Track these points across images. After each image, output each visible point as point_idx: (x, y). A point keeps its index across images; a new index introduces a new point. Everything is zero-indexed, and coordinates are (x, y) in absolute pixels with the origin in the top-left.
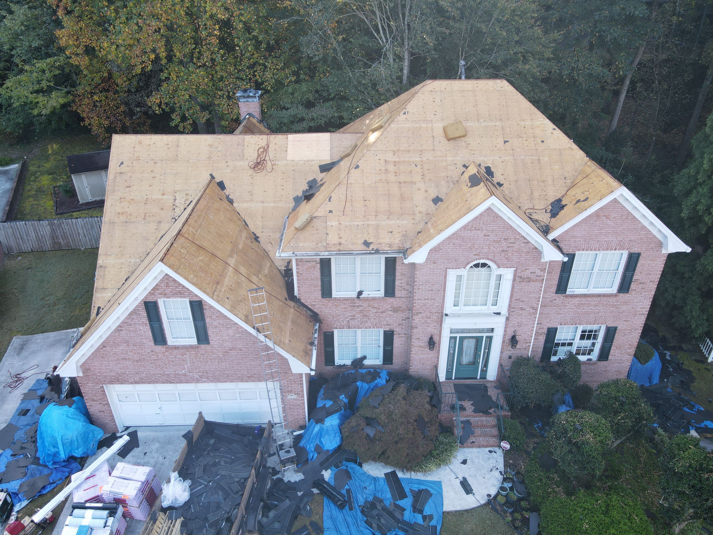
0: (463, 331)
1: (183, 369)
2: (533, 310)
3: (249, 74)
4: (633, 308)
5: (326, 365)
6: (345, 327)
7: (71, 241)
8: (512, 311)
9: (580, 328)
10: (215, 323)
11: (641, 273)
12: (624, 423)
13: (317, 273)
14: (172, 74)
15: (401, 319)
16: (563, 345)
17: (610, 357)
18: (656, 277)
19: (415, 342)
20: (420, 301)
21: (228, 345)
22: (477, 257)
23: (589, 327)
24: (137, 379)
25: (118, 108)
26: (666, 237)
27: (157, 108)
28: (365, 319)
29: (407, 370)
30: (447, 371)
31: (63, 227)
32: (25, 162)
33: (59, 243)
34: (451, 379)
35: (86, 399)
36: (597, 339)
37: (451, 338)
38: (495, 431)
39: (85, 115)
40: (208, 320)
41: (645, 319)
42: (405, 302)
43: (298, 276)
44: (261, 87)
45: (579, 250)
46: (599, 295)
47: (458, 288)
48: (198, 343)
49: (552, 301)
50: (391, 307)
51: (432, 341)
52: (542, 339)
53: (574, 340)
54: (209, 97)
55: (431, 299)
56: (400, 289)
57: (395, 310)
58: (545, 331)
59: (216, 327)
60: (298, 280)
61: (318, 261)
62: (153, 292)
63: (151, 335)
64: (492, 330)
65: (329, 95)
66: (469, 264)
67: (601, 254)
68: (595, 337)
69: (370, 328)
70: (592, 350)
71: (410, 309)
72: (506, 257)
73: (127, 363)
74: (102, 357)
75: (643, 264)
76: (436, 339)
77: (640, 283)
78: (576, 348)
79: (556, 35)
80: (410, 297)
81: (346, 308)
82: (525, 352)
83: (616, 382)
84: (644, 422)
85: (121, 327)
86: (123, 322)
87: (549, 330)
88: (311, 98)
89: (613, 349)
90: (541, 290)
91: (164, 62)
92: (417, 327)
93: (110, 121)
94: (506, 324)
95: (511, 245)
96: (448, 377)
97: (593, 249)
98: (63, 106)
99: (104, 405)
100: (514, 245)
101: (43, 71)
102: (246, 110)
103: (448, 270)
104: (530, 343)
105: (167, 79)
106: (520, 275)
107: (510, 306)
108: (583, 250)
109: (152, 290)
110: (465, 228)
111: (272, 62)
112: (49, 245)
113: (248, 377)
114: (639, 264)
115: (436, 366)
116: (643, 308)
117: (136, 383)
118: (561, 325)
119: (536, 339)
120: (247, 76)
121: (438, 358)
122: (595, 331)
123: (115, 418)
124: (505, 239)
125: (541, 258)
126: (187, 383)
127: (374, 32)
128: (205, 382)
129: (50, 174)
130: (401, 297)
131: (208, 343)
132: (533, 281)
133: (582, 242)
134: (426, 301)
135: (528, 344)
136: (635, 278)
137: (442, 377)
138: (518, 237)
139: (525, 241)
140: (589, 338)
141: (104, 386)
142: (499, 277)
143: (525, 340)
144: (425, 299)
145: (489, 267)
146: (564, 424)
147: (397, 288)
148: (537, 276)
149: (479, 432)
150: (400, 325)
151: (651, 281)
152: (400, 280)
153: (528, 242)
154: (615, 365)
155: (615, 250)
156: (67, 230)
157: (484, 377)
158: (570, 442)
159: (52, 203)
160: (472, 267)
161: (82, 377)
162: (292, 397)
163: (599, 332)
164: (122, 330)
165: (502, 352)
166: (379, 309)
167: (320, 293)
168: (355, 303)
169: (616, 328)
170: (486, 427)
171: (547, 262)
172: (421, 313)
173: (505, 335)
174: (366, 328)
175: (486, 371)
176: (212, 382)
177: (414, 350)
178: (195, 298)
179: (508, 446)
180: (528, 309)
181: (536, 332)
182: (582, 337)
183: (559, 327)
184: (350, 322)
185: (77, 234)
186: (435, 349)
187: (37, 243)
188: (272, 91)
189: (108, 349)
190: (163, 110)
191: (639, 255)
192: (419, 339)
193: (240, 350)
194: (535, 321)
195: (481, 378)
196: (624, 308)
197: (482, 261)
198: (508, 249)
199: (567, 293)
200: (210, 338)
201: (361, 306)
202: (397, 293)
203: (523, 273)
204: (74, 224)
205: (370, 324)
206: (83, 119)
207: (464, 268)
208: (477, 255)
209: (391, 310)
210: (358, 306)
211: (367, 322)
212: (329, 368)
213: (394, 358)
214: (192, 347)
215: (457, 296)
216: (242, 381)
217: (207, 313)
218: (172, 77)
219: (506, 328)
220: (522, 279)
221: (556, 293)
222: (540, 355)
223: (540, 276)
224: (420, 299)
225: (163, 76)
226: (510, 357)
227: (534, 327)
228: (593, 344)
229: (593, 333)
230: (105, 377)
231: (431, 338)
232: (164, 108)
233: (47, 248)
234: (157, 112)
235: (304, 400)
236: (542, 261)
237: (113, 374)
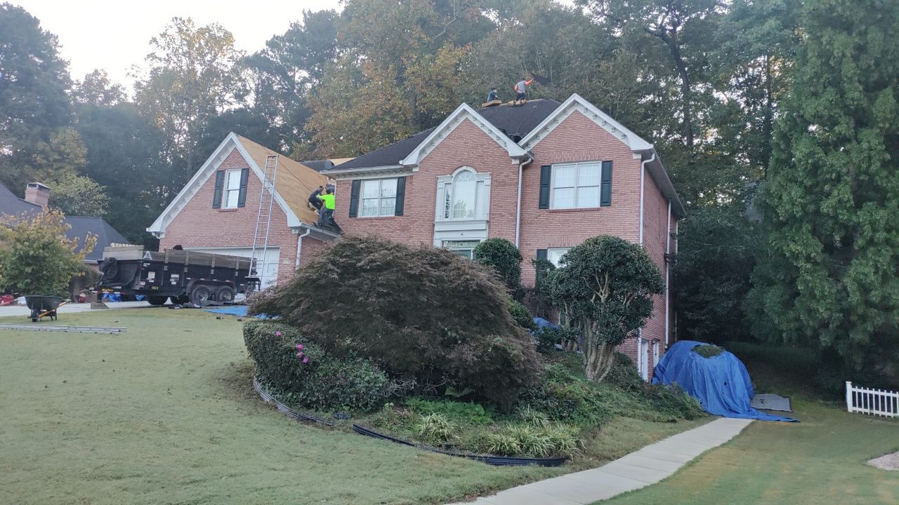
0: (452, 244)
4: (621, 224)
8: (493, 218)
10: (253, 187)
11: (618, 182)
13: (349, 194)
21: (256, 207)
26: (625, 136)
40: (249, 185)
45: (554, 161)
48: (238, 207)
49: (537, 218)
50: (399, 227)
56: (408, 207)
57: (403, 230)
58: (534, 250)
59: (252, 192)
61: (352, 183)
63: (213, 200)
66: (454, 171)
72: (483, 161)
73: (193, 225)
74: (180, 220)
75: (618, 173)
81: (365, 227)
103: (438, 177)
106: (496, 179)
107: (490, 212)
108: (557, 161)
114: (614, 173)
118: (550, 246)
124: (480, 145)
125: (511, 160)
130: (408, 216)
131: (244, 207)
133: (555, 153)
144: (419, 207)
147: (405, 207)
148: (510, 180)
151: (631, 192)
161: (163, 239)
162: (287, 262)
164: (198, 195)
166: (390, 228)
167: (349, 212)
172: (416, 221)
178: (246, 165)
180: (506, 215)
183: (548, 249)
189: (186, 212)
191: (611, 162)
196: (612, 226)
197: (465, 168)
198: (483, 153)
199: (551, 208)
200: (246, 202)
201: (377, 225)
202: (405, 212)
203: (499, 177)
207: (451, 175)
208: (459, 161)
209: (399, 230)
214: (234, 210)
217: (250, 179)
220: (499, 183)
221: (541, 208)
223: (514, 179)
236: (512, 163)
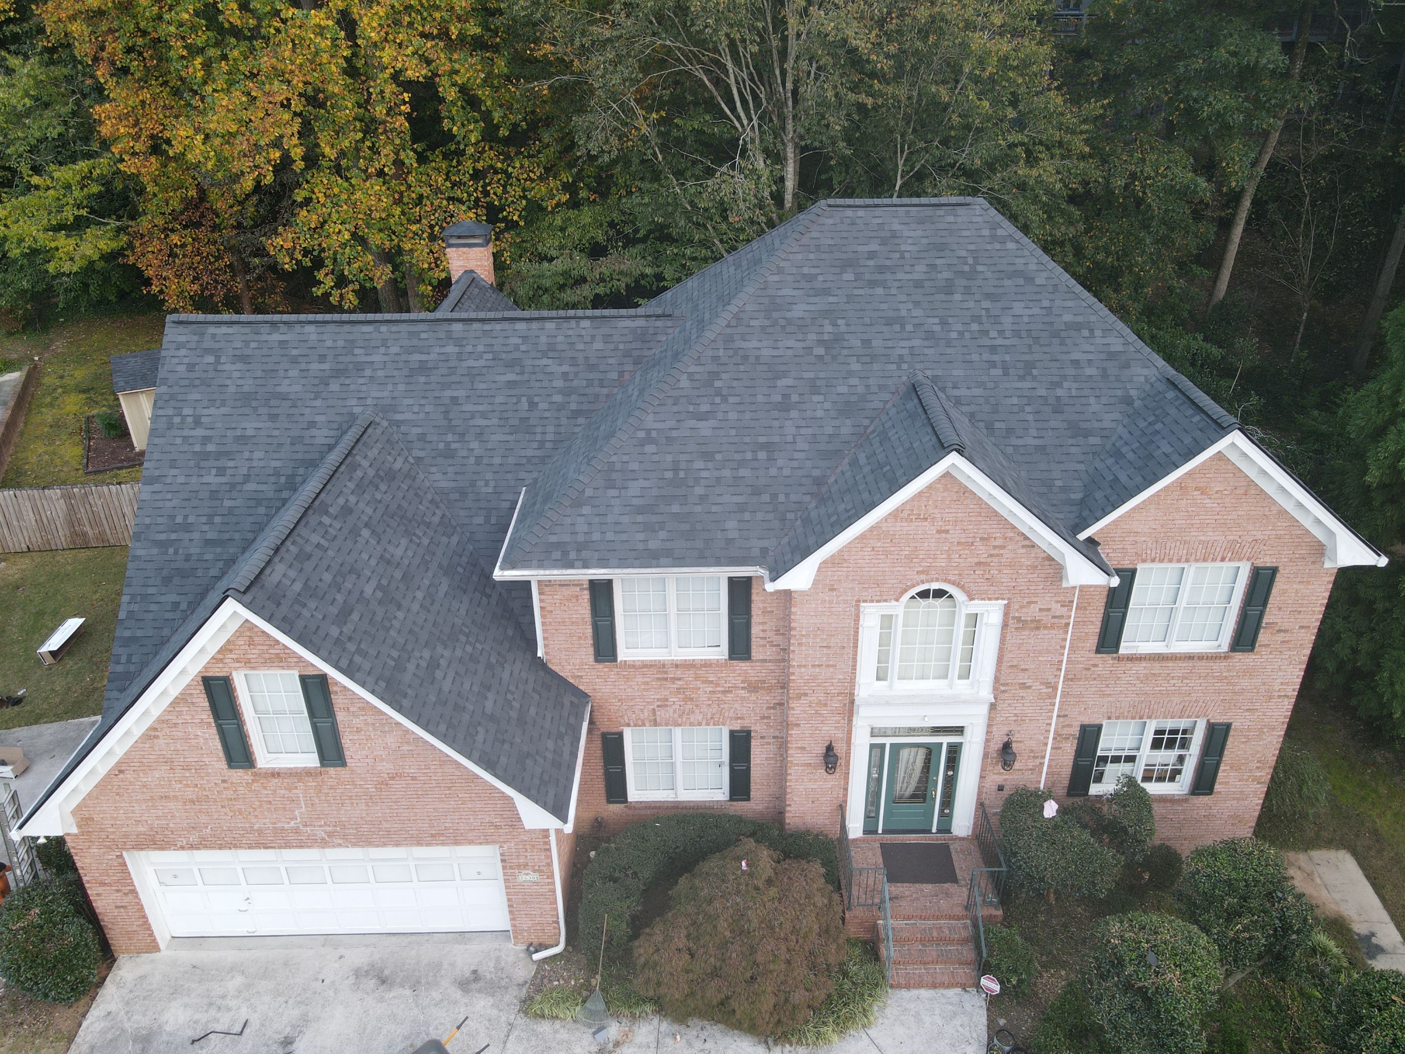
0: (896, 732)
1: (291, 819)
2: (1047, 687)
3: (476, 190)
4: (1264, 684)
5: (609, 802)
6: (647, 724)
7: (108, 531)
8: (1004, 692)
9: (1152, 726)
10: (357, 722)
11: (1280, 609)
12: (1250, 939)
13: (583, 609)
14: (316, 190)
15: (765, 706)
16: (1116, 759)
17: (1217, 787)
18: (1314, 616)
19: (795, 756)
20: (803, 670)
21: (386, 767)
22: (923, 577)
23: (1169, 724)
24: (193, 838)
25: (217, 258)
26: (1331, 534)
27: (287, 260)
28: (689, 706)
29: (781, 814)
30: (867, 817)
31: (92, 502)
32: (35, 367)
33: (85, 535)
34: (876, 832)
35: (88, 882)
36: (1188, 749)
37: (872, 746)
38: (968, 953)
39: (150, 272)
40: (340, 716)
41: (1291, 707)
42: (773, 671)
43: (543, 616)
44: (500, 216)
45: (1144, 561)
46: (1190, 657)
47: (885, 641)
48: (323, 765)
49: (1089, 669)
50: (743, 682)
51: (831, 753)
52: (1070, 749)
53: (1138, 749)
54: (394, 237)
55: (828, 666)
56: (762, 642)
57: (753, 687)
58: (1076, 731)
59: (359, 731)
60: (543, 624)
61: (586, 586)
62: (221, 657)
63: (220, 747)
64: (959, 730)
65: (636, 231)
66: (906, 591)
67: (1191, 570)
68: (1185, 744)
69: (700, 724)
70: (1179, 772)
71: (784, 686)
72: (987, 576)
73: (172, 805)
74: (118, 794)
75: (1285, 591)
76: (839, 749)
77: (1280, 631)
78: (1143, 767)
79: (1094, 107)
80: (784, 660)
81: (647, 683)
82: (1033, 777)
83: (1231, 846)
84: (1294, 937)
85: (156, 729)
86: (160, 721)
87: (1084, 728)
88: (601, 238)
89: (1224, 771)
90: (1064, 647)
91: (299, 165)
92: (798, 725)
93: (201, 285)
94: (990, 719)
95: (996, 552)
96: (871, 829)
97: (1175, 558)
98: (110, 257)
99: (126, 894)
100: (1002, 552)
101: (68, 187)
102: (461, 263)
103: (862, 604)
104: (1044, 757)
105: (307, 201)
106: (1017, 615)
107: (997, 679)
108: (1153, 561)
109: (219, 652)
110: (895, 515)
111: (522, 166)
112: (63, 539)
113: (432, 835)
114: (1274, 591)
115: (841, 806)
116: (1287, 684)
117: (192, 847)
118: (1109, 718)
119: (1056, 748)
120: (469, 195)
121: (846, 789)
122: (1185, 732)
123: (151, 920)
124: (982, 539)
125: (1061, 578)
126: (302, 847)
127: (723, 105)
128: (340, 845)
129: (84, 392)
130: (765, 661)
131: (344, 764)
132: (1045, 628)
133: (1149, 544)
134: (817, 670)
135: (1038, 761)
136: (1266, 620)
137: (855, 828)
138: (1011, 535)
139: (1027, 543)
140: (1171, 744)
141: (125, 854)
142: (974, 619)
143: (1032, 751)
144: (814, 666)
145: (951, 596)
146: (1116, 946)
147: (755, 642)
148: (1054, 617)
149: (934, 954)
150: (763, 718)
151: (1301, 627)
152: (760, 623)
153: (1033, 546)
154: (1228, 804)
155: (1223, 559)
156: (100, 508)
157: (945, 829)
158: (1128, 987)
159: (79, 451)
160: (913, 597)
161: (76, 835)
162: (528, 878)
163: (1192, 734)
164: (156, 737)
165: (982, 777)
166: (718, 685)
167: (591, 651)
168: (666, 673)
169: (1228, 726)
170: (950, 941)
171: (1074, 588)
172: (806, 695)
173: (987, 741)
174: (692, 724)
175: (950, 816)
176: (355, 845)
177: (794, 773)
178: (311, 669)
179: (996, 988)
180: (1036, 685)
181: (1057, 734)
182: (1156, 744)
183: (1105, 723)
184: (658, 713)
185: (120, 516)
186: (838, 770)
187: (38, 535)
188: (522, 223)
189: (129, 776)
190: (298, 262)
191: (1274, 571)
192: (803, 748)
193: (414, 778)
194: (1052, 711)
195: (939, 831)
196: (1245, 683)
197: (935, 586)
198: (989, 560)
199: (1122, 651)
200: (347, 754)
201: (679, 679)
202: (756, 653)
203: (1024, 610)
204: (114, 495)
205: (700, 717)
206: (148, 282)
207: (897, 600)
208: (922, 572)
209: (743, 688)
210: (674, 680)
211: (693, 712)
212: (616, 808)
213: (753, 786)
214: (308, 773)
215: (883, 658)
216: (419, 844)
217: (338, 701)
218: (318, 198)
219: (989, 726)
220: (1023, 624)
221: (1098, 651)
222: (1066, 782)
223: (1061, 617)
224: (804, 666)
225: (299, 196)
226: (1001, 788)
227: (1050, 724)
228: (1181, 759)
229: (1179, 736)
230: (126, 835)
231: (829, 748)
232: (300, 257)
233: (58, 542)
234: (287, 266)
235: (553, 883)
236: (1064, 585)
237: (142, 829)
